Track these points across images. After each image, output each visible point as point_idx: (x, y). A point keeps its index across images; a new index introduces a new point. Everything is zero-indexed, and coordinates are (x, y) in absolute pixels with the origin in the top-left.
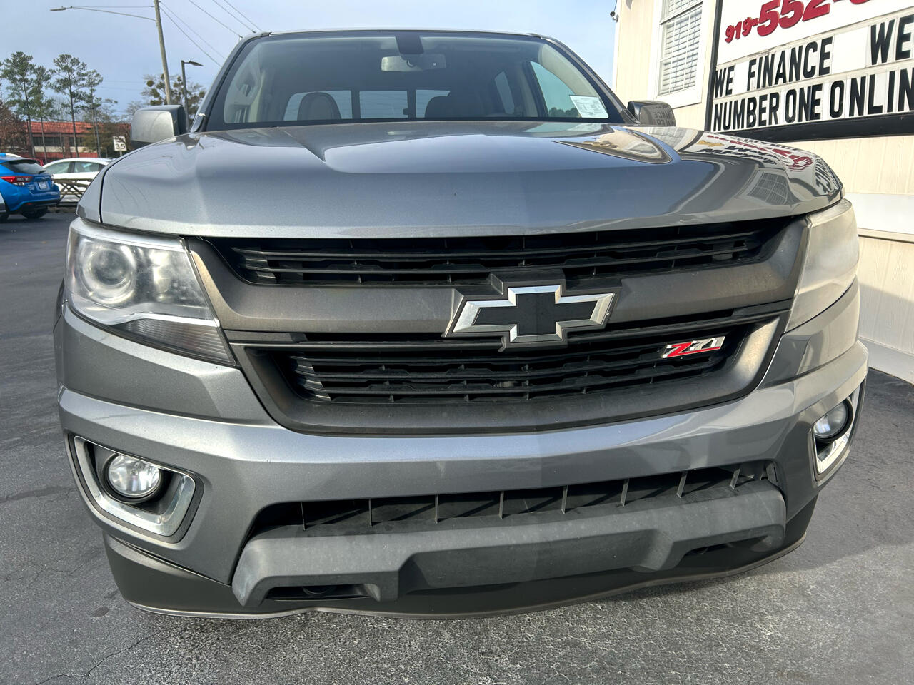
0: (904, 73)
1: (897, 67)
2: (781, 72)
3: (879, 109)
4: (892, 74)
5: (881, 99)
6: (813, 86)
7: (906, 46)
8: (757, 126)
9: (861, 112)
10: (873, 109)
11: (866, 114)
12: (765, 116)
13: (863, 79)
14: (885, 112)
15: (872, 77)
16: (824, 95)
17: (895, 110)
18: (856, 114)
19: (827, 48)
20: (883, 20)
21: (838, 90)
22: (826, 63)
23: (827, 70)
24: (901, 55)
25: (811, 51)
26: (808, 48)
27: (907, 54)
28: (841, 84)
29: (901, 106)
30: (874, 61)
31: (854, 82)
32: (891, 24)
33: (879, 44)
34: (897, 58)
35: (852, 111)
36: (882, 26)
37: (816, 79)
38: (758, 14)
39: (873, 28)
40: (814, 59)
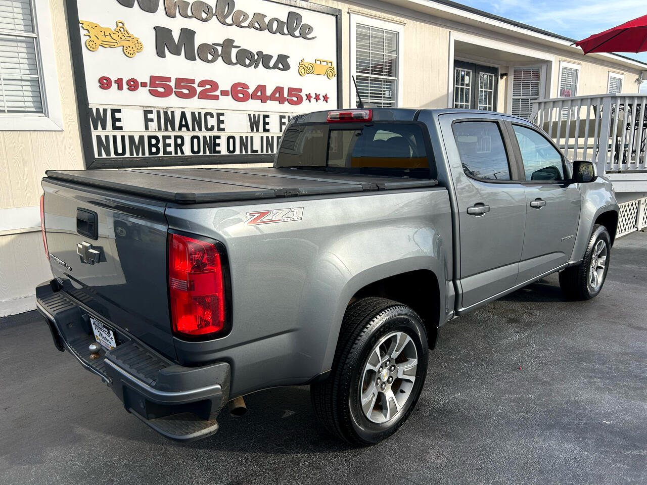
0: (267, 138)
1: (265, 135)
2: (184, 123)
3: (257, 151)
4: (262, 138)
5: (257, 146)
6: (214, 136)
7: (267, 127)
8: (161, 154)
9: (247, 151)
10: (253, 151)
11: (249, 153)
12: (171, 149)
13: (247, 137)
14: (259, 152)
15: (252, 137)
16: (223, 142)
17: (265, 152)
18: (244, 153)
19: (222, 118)
20: (254, 113)
21: (231, 140)
22: (222, 126)
23: (223, 130)
24: (265, 130)
25: (209, 117)
26: (206, 114)
27: (268, 130)
28: (233, 138)
29: (267, 151)
30: (252, 130)
31: (241, 138)
32: (259, 116)
33: (254, 123)
34: (264, 131)
35: (241, 151)
36: (254, 115)
37: (215, 133)
38: (148, 81)
39: (250, 115)
40: (212, 122)
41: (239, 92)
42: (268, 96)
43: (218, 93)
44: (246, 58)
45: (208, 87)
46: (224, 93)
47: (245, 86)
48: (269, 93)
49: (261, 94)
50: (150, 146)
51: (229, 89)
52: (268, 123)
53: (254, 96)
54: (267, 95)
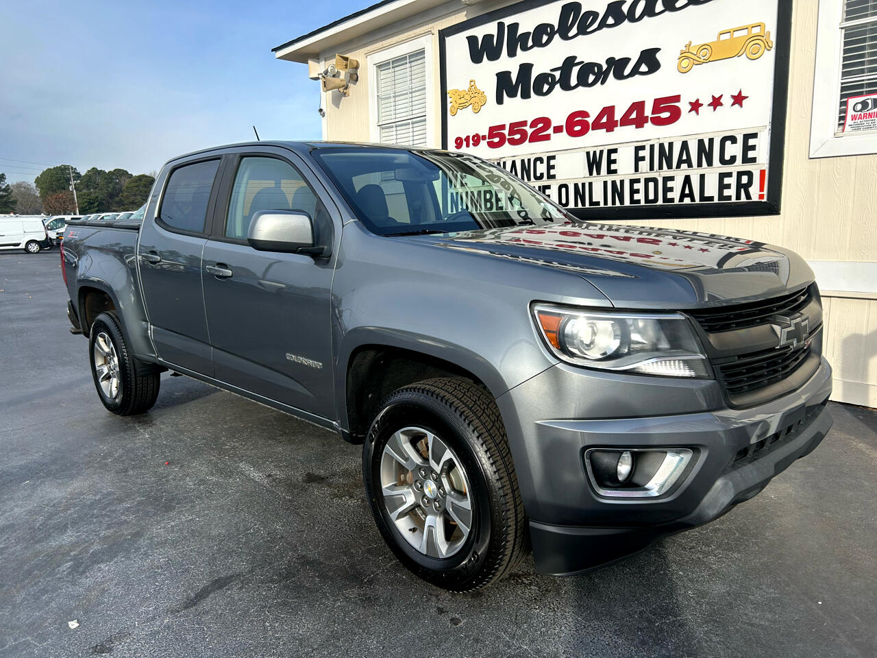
0: (614, 183)
1: (610, 178)
3: (598, 203)
4: (605, 183)
6: (543, 186)
7: (613, 167)
9: (583, 204)
11: (587, 205)
13: (583, 185)
14: (602, 205)
15: (590, 184)
16: (553, 192)
17: (610, 204)
18: (580, 206)
19: (552, 162)
20: (595, 149)
21: (564, 190)
22: (552, 172)
23: (554, 177)
24: (610, 172)
25: (538, 163)
26: (536, 160)
27: (615, 172)
28: (566, 186)
29: (614, 202)
30: (591, 174)
31: (576, 185)
32: (601, 152)
33: (593, 163)
34: (608, 173)
35: (576, 204)
36: (595, 152)
37: (545, 182)
38: (486, 133)
39: (588, 153)
40: (542, 168)
41: (577, 124)
42: (617, 121)
43: (550, 131)
44: (591, 74)
45: (540, 125)
46: (558, 129)
47: (584, 114)
48: (618, 116)
49: (607, 120)
50: (486, 201)
51: (563, 123)
52: (614, 161)
53: (597, 125)
54: (616, 119)
